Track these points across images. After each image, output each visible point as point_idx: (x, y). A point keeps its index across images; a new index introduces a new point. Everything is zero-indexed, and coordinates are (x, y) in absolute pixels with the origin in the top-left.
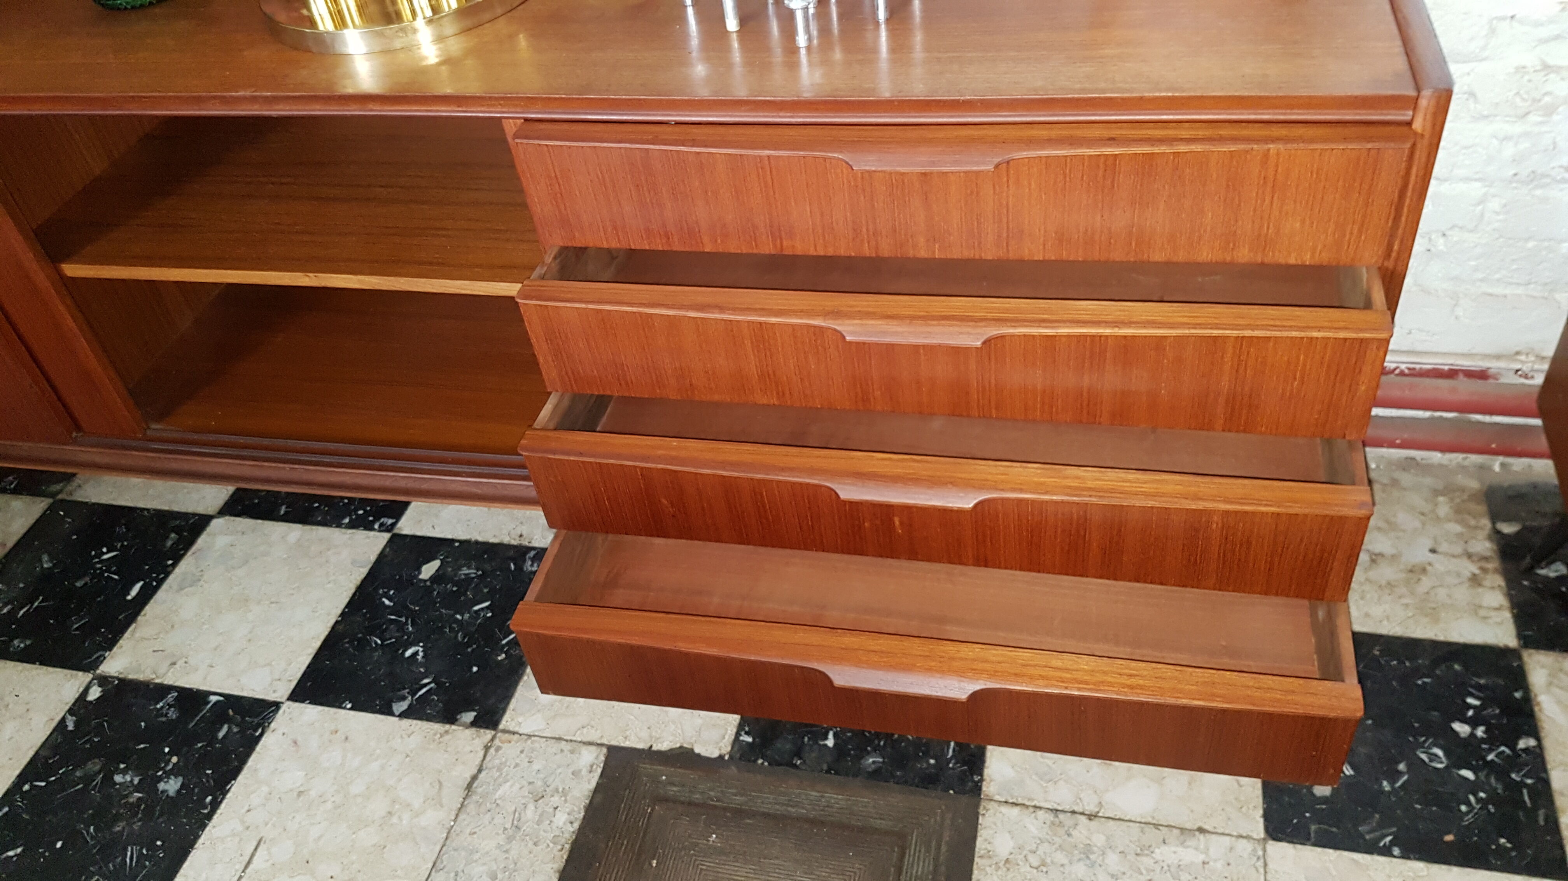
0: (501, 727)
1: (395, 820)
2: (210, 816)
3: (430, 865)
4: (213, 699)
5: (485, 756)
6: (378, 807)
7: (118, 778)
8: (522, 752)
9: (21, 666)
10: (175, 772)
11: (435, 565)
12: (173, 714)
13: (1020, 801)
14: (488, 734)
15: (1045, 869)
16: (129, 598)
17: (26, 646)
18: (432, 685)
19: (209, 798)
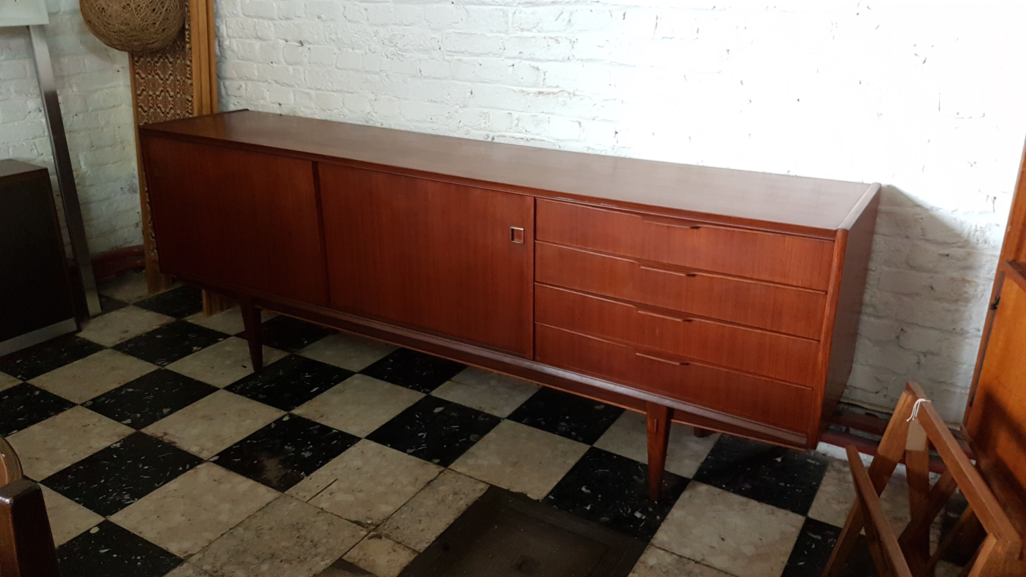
0: (449, 467)
1: (394, 486)
2: (319, 467)
3: (403, 503)
4: (334, 431)
5: (439, 475)
6: (389, 480)
7: (286, 447)
8: (454, 477)
9: (260, 403)
10: (310, 450)
11: (442, 409)
12: (315, 432)
13: (667, 549)
14: (442, 469)
15: (667, 574)
16: (311, 391)
17: (264, 398)
18: (426, 447)
19: (321, 462)
